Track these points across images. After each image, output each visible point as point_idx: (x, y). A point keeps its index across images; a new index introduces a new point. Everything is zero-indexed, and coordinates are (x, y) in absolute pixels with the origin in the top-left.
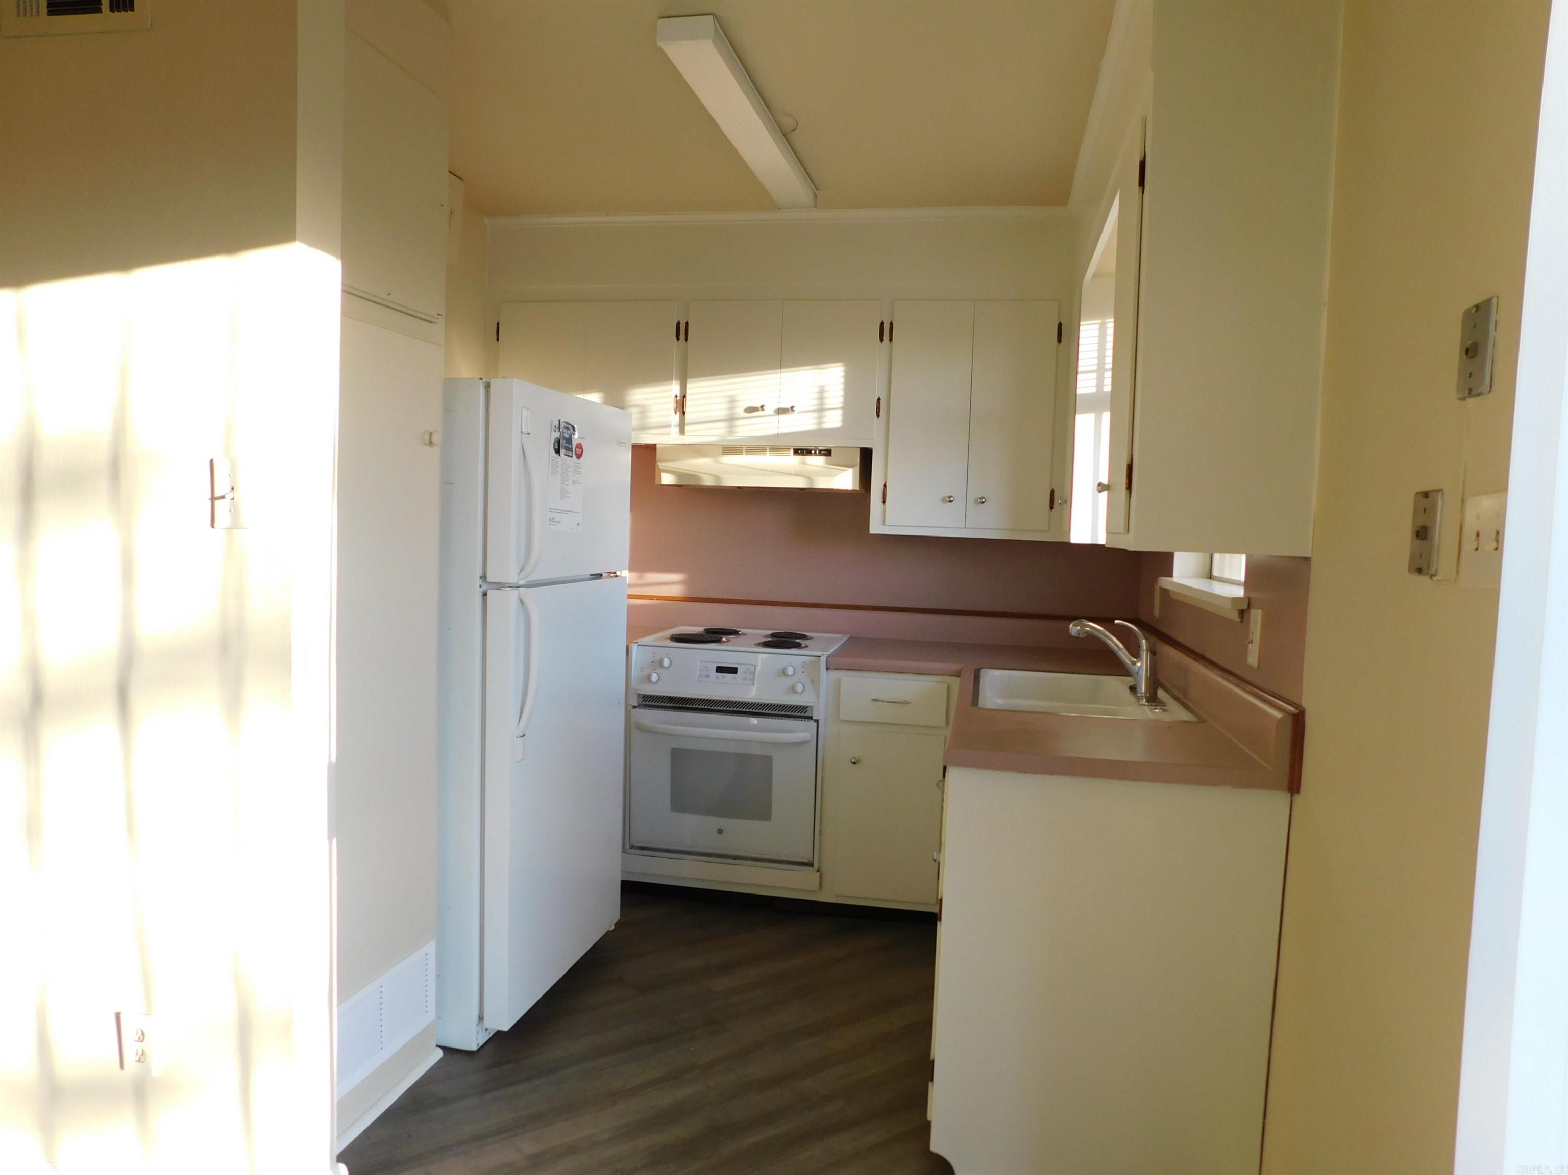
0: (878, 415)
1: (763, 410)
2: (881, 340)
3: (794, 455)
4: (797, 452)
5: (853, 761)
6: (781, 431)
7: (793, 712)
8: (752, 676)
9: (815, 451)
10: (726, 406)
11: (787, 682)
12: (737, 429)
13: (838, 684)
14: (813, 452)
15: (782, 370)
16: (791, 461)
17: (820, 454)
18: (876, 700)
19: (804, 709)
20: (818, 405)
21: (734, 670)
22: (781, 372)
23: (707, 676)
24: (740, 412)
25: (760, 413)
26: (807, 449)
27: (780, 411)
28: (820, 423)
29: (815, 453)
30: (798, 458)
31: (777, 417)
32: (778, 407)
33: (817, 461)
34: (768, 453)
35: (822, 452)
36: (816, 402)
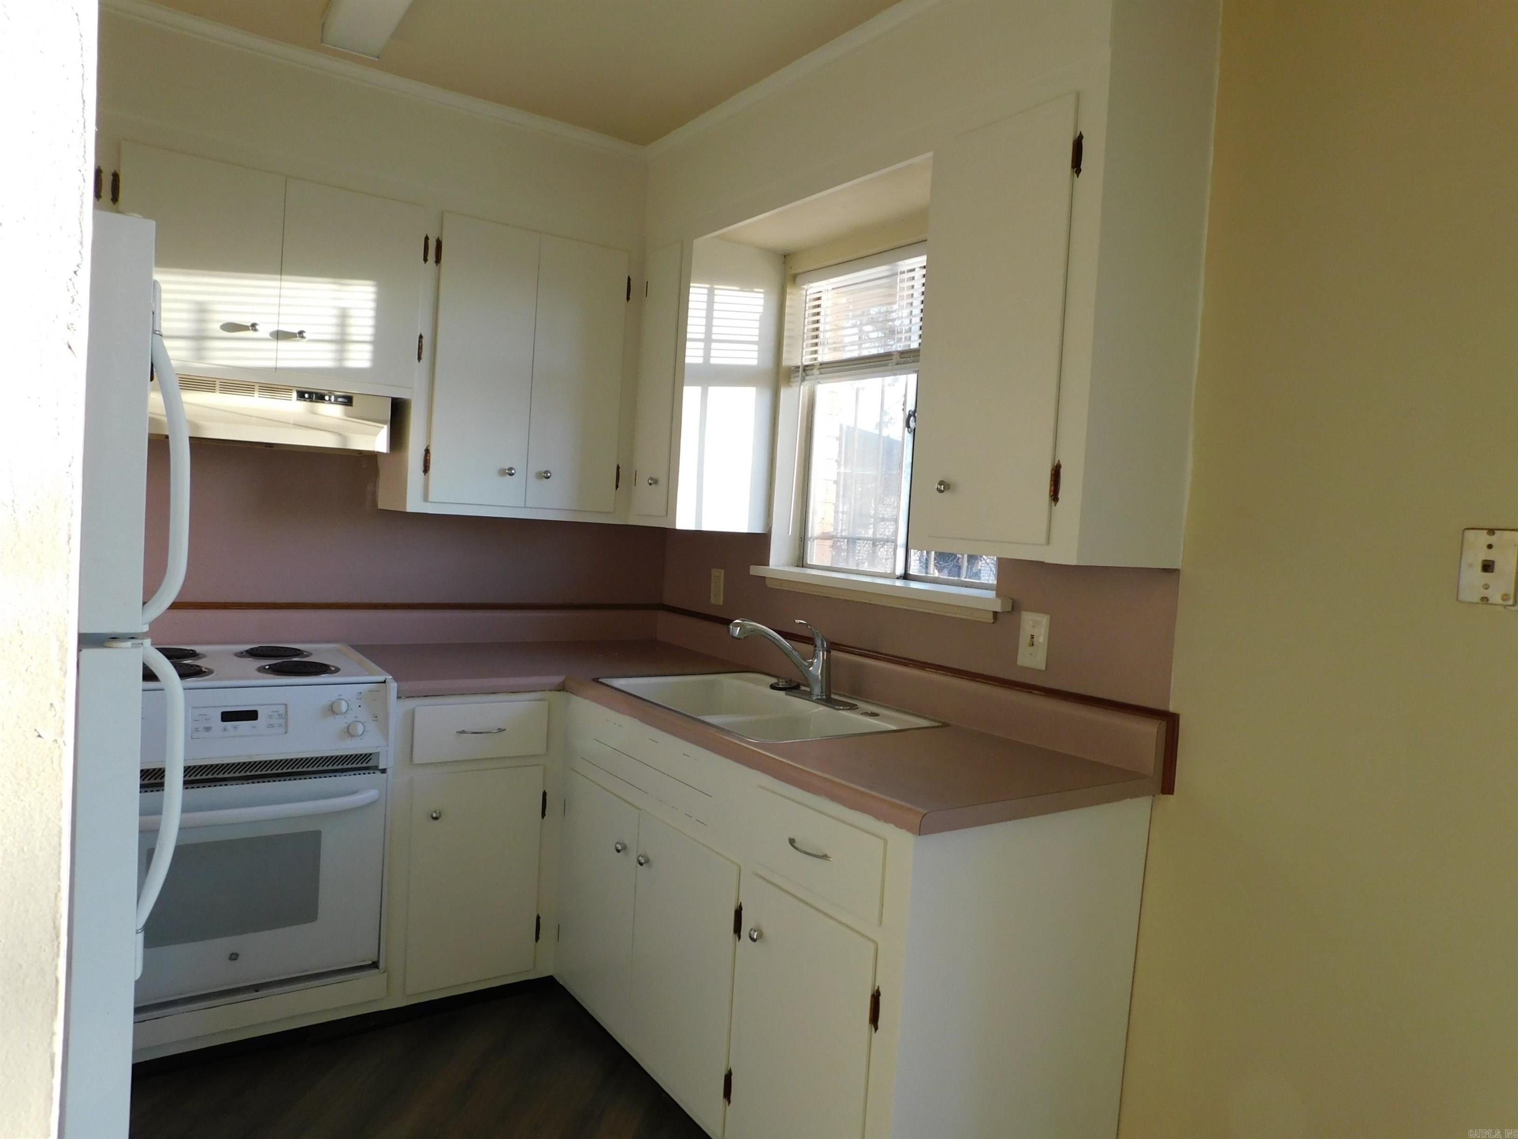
0: (419, 358)
1: (256, 330)
2: (425, 260)
3: (297, 400)
4: (301, 395)
5: (434, 815)
6: (281, 364)
7: (350, 764)
8: (282, 721)
9: (330, 397)
10: (193, 316)
11: (339, 723)
12: (208, 354)
13: (412, 716)
14: (327, 398)
15: (284, 277)
16: (294, 407)
17: (336, 402)
18: (463, 732)
19: (367, 757)
20: (337, 334)
21: (251, 715)
22: (281, 280)
23: (208, 729)
24: (215, 327)
25: (250, 334)
26: (316, 394)
27: (279, 335)
28: (341, 359)
29: (330, 400)
30: (303, 405)
31: (273, 344)
32: (276, 329)
33: (331, 411)
34: (256, 394)
35: (340, 400)
36: (333, 330)
